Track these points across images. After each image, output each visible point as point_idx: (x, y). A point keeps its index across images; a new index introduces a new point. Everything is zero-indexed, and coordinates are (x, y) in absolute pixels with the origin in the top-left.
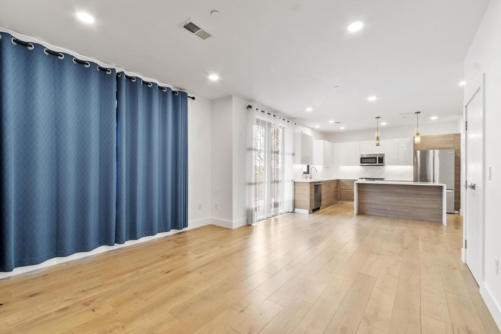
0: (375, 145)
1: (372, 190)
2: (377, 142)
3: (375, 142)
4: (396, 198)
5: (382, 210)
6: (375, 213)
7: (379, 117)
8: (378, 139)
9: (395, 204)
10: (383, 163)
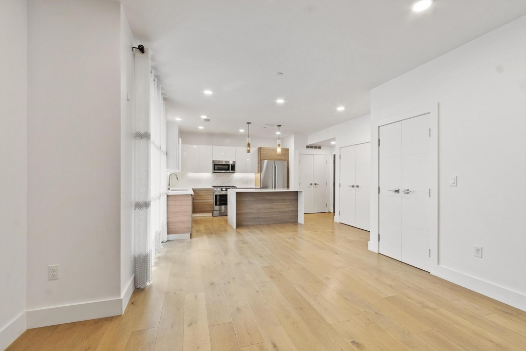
0: (246, 151)
1: (247, 199)
2: (248, 149)
3: (245, 149)
4: (267, 205)
5: (256, 218)
6: (250, 223)
7: (250, 123)
8: (249, 145)
9: (267, 211)
10: (234, 170)
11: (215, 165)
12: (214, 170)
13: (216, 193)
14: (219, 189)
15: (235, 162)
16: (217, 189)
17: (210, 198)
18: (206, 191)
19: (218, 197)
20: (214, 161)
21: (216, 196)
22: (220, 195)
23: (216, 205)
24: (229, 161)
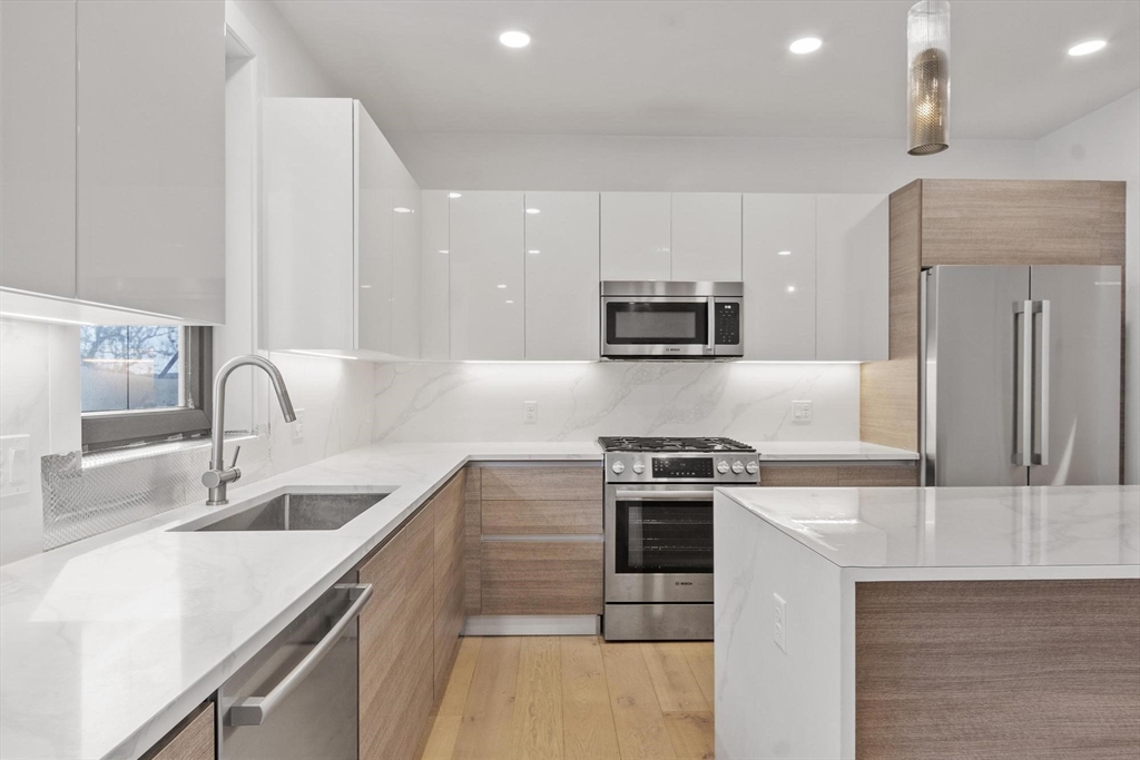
10: (735, 340)
11: (613, 310)
12: (612, 338)
13: (624, 493)
14: (643, 464)
15: (740, 285)
16: (628, 465)
17: (581, 521)
18: (559, 478)
19: (635, 518)
20: (606, 286)
21: (622, 507)
22: (648, 506)
23: (623, 566)
24: (691, 285)
